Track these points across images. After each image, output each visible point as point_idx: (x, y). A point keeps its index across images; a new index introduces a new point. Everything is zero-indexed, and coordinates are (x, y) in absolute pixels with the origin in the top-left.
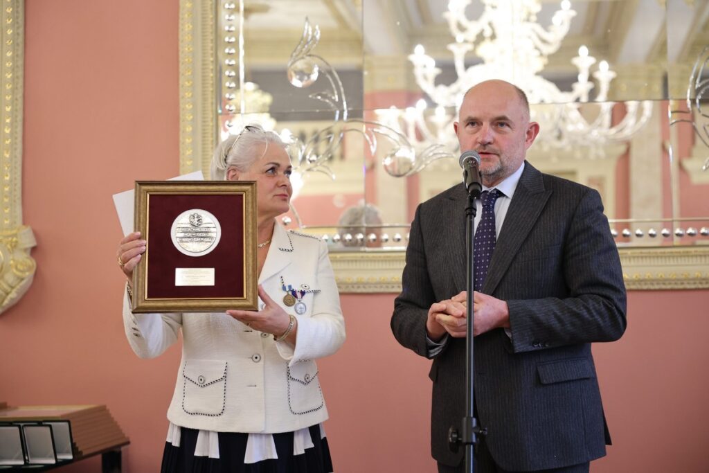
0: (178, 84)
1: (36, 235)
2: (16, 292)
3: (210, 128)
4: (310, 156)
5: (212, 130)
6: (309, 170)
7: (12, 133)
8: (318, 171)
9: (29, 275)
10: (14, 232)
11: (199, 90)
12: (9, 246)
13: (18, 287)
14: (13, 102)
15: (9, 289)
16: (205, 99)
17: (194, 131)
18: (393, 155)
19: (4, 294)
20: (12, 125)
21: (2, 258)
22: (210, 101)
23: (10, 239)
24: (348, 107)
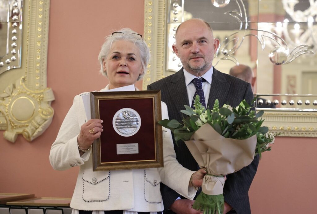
0: (144, 4)
1: (55, 93)
2: (42, 128)
3: (162, 31)
4: (224, 50)
5: (164, 32)
6: (222, 59)
7: (42, 31)
8: (228, 59)
9: (50, 117)
10: (42, 91)
11: (156, 7)
12: (38, 100)
13: (43, 125)
14: (43, 13)
15: (37, 126)
16: (160, 14)
17: (152, 33)
18: (274, 51)
19: (34, 129)
20: (42, 26)
21: (34, 107)
22: (163, 15)
23: (39, 95)
24: (248, 21)
